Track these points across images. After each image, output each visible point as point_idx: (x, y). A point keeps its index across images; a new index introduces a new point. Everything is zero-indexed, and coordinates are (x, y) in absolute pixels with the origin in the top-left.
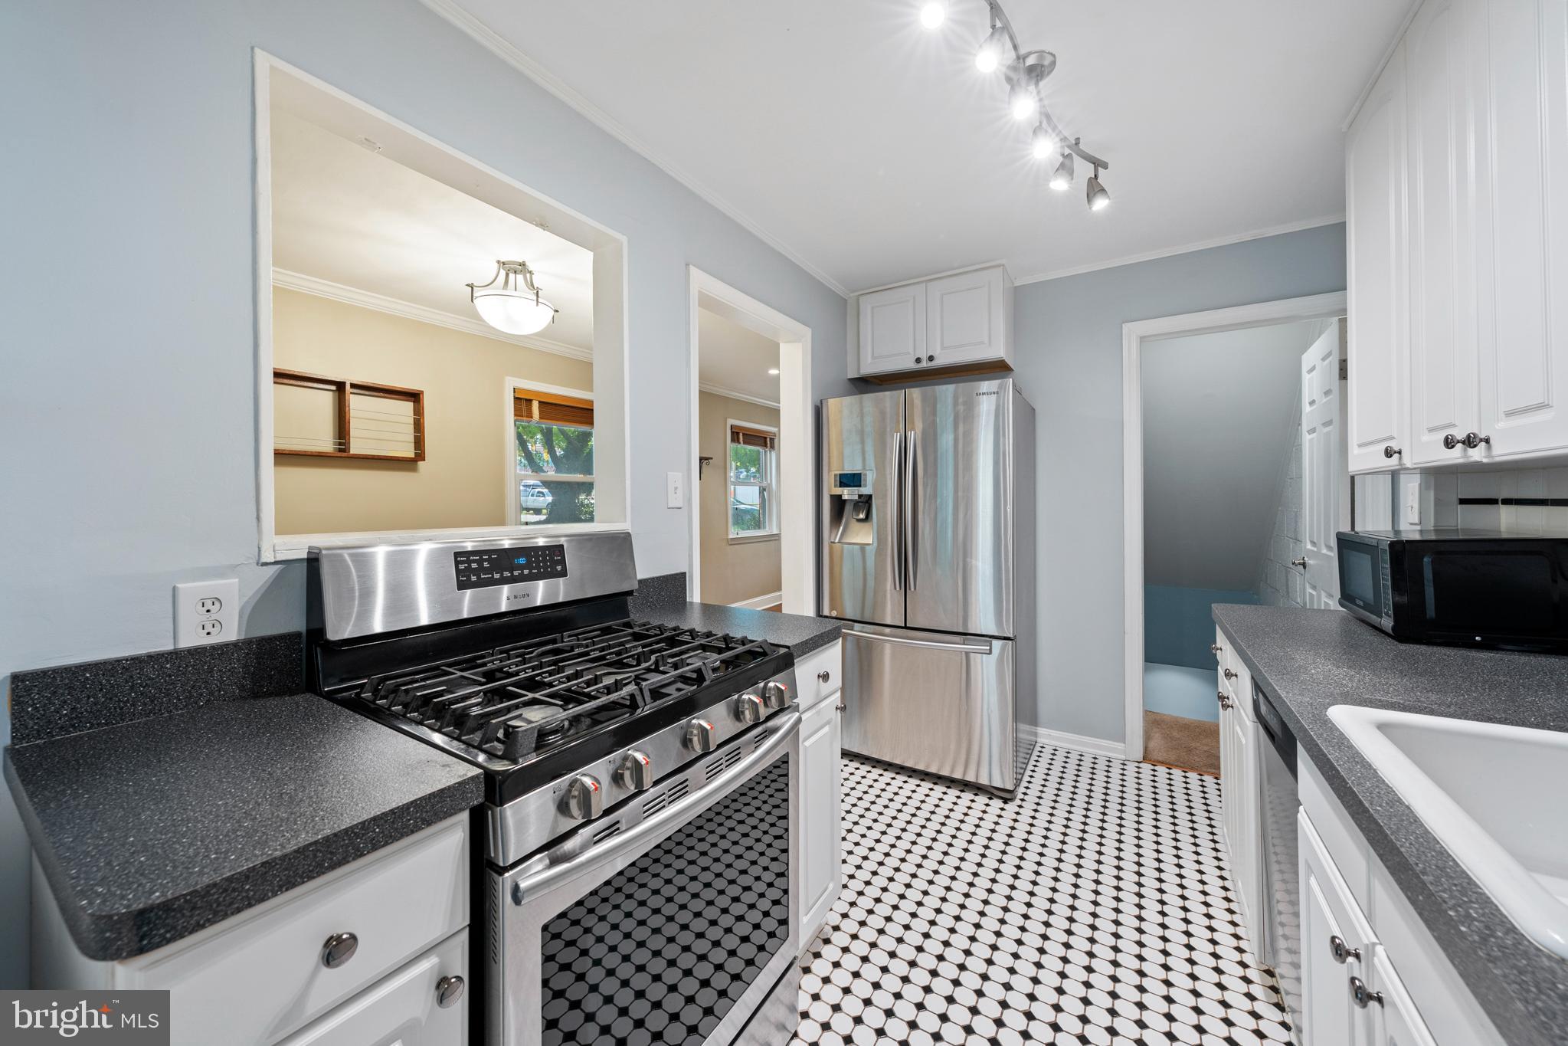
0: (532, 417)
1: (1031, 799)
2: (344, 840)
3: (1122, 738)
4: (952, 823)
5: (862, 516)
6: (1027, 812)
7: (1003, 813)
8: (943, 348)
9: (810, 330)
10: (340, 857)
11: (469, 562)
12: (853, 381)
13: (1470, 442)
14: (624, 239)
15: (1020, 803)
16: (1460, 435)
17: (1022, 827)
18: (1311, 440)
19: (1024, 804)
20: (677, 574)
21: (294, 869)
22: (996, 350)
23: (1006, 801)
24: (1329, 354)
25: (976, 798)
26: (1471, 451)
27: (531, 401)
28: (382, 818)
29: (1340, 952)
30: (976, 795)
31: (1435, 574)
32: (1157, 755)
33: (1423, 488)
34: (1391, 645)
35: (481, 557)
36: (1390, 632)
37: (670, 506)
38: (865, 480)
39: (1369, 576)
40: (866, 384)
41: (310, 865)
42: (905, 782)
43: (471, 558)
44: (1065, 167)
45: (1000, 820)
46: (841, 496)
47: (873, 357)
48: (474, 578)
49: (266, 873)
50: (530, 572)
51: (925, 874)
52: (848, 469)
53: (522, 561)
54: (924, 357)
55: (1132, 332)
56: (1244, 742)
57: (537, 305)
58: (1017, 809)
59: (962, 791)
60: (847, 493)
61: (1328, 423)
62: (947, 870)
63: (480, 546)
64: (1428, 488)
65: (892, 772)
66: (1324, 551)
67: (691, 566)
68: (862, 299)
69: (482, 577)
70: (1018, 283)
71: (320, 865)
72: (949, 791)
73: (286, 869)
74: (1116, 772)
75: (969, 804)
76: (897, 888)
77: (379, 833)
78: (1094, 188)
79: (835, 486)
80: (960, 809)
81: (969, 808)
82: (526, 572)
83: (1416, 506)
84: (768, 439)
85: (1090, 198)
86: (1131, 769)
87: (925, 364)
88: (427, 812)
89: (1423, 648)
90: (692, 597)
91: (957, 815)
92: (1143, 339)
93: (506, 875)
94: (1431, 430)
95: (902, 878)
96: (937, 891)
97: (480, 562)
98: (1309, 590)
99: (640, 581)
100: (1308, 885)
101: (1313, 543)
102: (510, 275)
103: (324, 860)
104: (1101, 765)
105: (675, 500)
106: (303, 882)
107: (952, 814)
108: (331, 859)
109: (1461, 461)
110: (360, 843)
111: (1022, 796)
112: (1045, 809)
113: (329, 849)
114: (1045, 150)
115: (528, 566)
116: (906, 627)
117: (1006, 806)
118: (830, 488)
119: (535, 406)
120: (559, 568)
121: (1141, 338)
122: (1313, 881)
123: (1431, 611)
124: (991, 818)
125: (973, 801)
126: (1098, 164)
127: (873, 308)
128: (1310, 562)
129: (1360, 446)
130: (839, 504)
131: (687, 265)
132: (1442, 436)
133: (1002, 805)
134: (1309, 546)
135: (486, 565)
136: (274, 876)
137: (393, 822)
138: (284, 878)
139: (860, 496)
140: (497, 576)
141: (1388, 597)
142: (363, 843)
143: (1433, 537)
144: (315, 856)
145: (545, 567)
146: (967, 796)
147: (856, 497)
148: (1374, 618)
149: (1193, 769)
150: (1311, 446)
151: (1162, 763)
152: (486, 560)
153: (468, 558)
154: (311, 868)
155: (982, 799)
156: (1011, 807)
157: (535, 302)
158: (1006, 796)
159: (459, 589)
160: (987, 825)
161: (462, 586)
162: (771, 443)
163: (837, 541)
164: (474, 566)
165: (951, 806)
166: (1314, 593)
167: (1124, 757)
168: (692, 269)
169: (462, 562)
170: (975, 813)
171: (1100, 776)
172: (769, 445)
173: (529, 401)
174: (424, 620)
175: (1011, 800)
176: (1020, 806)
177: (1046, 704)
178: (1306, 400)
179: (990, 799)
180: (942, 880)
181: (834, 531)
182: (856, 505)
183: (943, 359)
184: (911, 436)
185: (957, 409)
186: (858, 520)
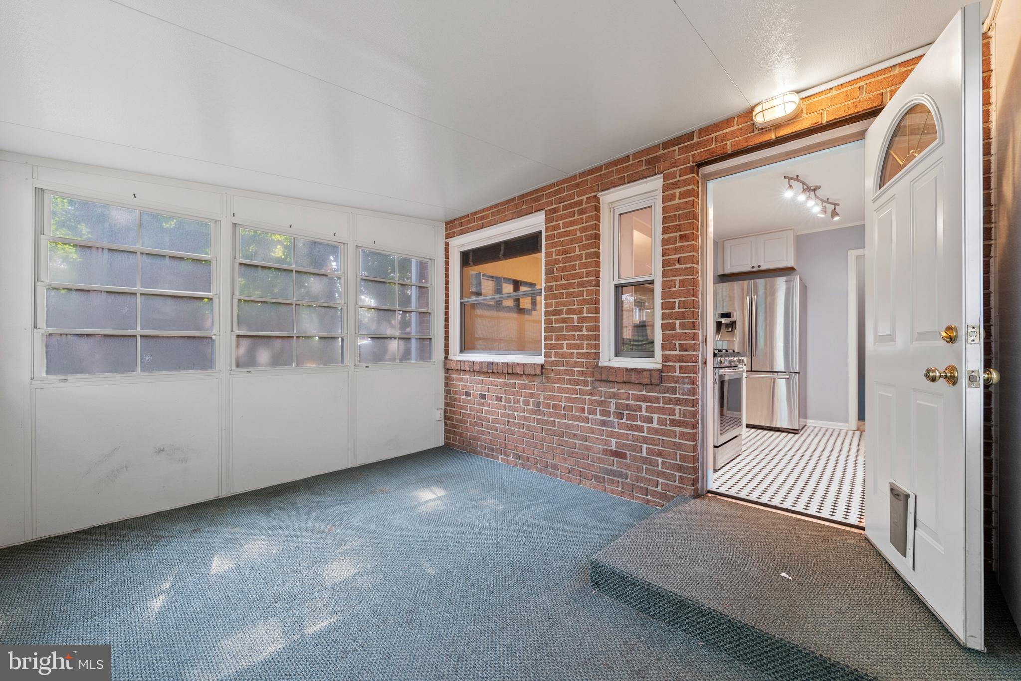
3: (847, 421)
5: (730, 329)
8: (764, 262)
12: (720, 276)
22: (791, 263)
23: (795, 434)
38: (733, 315)
44: (823, 211)
46: (721, 322)
47: (731, 266)
52: (726, 311)
54: (756, 266)
55: (853, 254)
60: (724, 321)
68: (726, 242)
70: (798, 234)
78: (834, 213)
79: (719, 318)
85: (833, 217)
86: (850, 433)
87: (756, 269)
92: (857, 257)
116: (751, 371)
126: (835, 204)
130: (719, 325)
139: (730, 321)
158: (795, 432)
163: (718, 340)
167: (847, 429)
177: (811, 410)
181: (717, 336)
182: (727, 325)
183: (765, 267)
184: (755, 298)
185: (775, 287)
186: (727, 331)
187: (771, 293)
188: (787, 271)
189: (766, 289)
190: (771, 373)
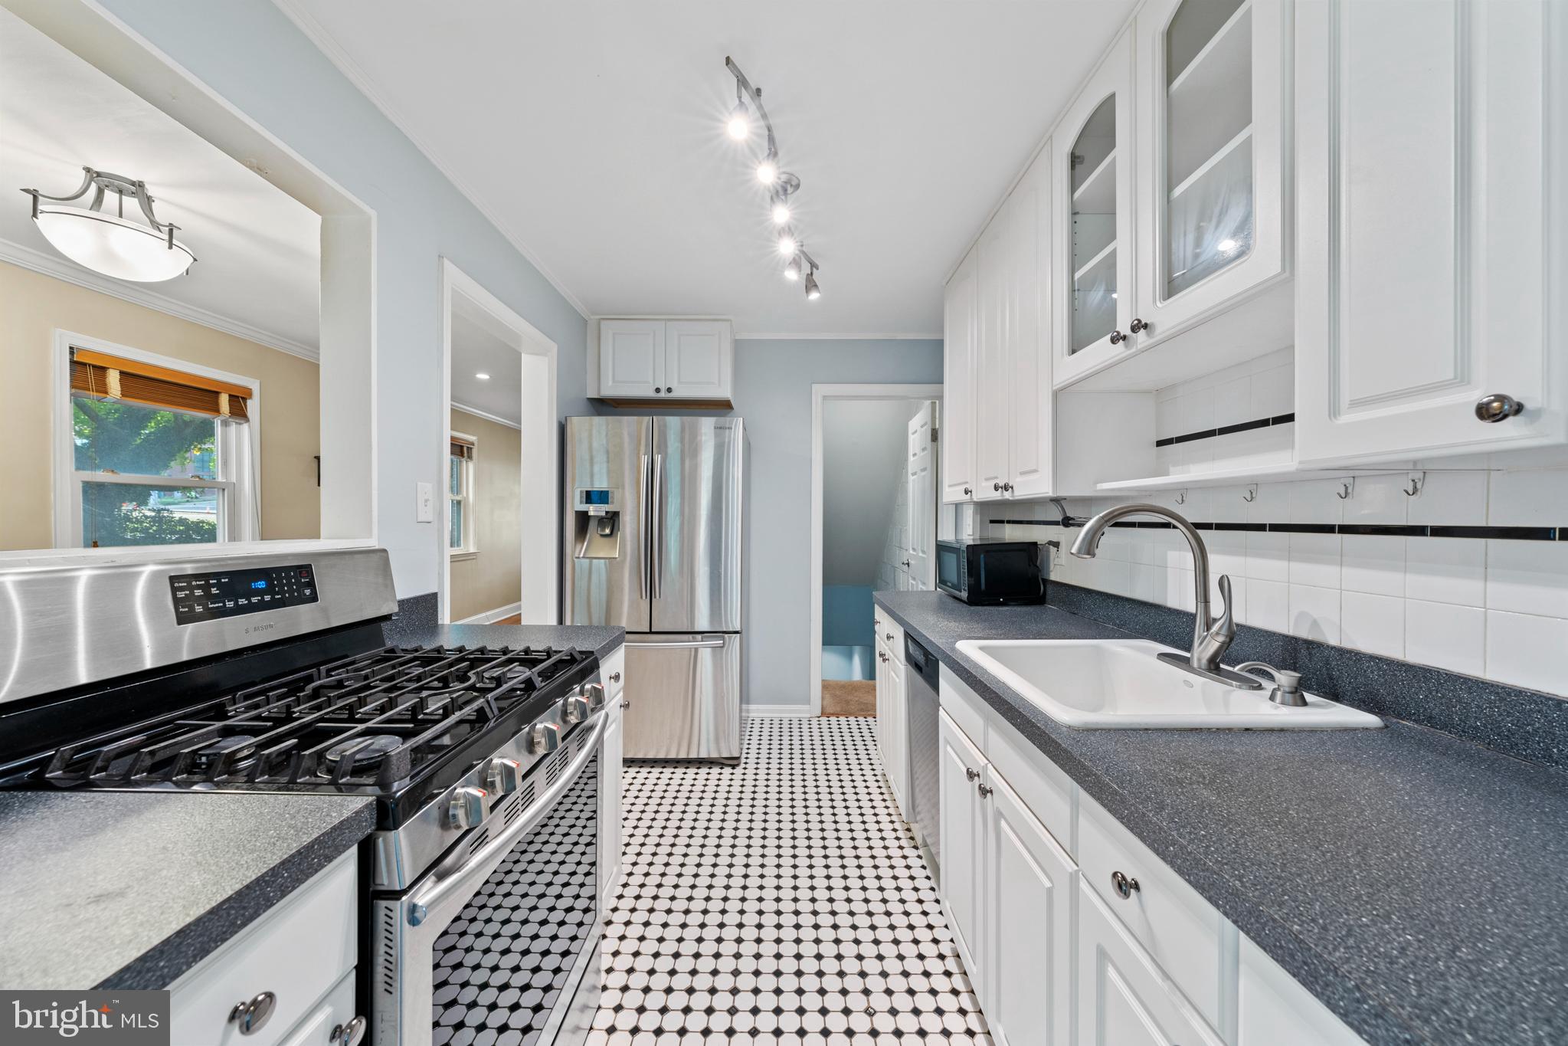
0: (106, 393)
1: (752, 760)
2: (255, 891)
3: (808, 702)
4: (696, 795)
5: (607, 531)
6: (751, 771)
7: (733, 777)
8: (680, 382)
9: (556, 346)
10: (251, 911)
11: (192, 589)
12: (592, 401)
13: (1006, 488)
14: (373, 214)
15: (744, 766)
16: (1001, 484)
17: (749, 783)
18: (914, 480)
19: (747, 766)
20: (428, 595)
21: (208, 933)
22: (723, 392)
23: (733, 767)
24: (925, 424)
25: (711, 771)
26: (1005, 493)
27: (103, 369)
28: (290, 861)
29: (971, 775)
30: (710, 768)
31: (985, 564)
32: (829, 710)
33: (975, 513)
34: (965, 608)
35: (207, 582)
36: (966, 599)
37: (419, 520)
38: (614, 497)
39: (954, 568)
40: (604, 406)
41: (223, 926)
42: (649, 772)
43: (194, 583)
44: (796, 263)
45: (732, 783)
46: (587, 512)
47: (613, 380)
48: (199, 609)
49: (181, 943)
50: (273, 598)
51: (682, 841)
53: (261, 585)
54: (663, 388)
55: (819, 390)
56: (898, 680)
57: (170, 247)
58: (743, 771)
59: (698, 768)
60: (593, 510)
61: (924, 470)
62: (699, 832)
63: (206, 567)
64: (977, 514)
65: (635, 767)
66: (921, 554)
67: (441, 584)
68: (603, 324)
69: (210, 606)
70: (741, 337)
71: (233, 924)
72: (688, 771)
73: (201, 935)
74: (805, 727)
75: (706, 776)
76: (661, 859)
77: (287, 877)
78: (811, 284)
79: (581, 502)
80: (700, 782)
81: (707, 780)
82: (267, 598)
83: (971, 523)
84: (465, 449)
85: (808, 289)
86: (814, 722)
87: (663, 395)
88: (329, 847)
89: (980, 608)
90: (443, 619)
91: (699, 787)
92: (825, 398)
93: (404, 898)
94: (987, 479)
95: (664, 850)
96: (694, 851)
97: (206, 588)
98: (911, 581)
99: (401, 603)
100: (946, 751)
101: (914, 549)
102: (107, 193)
103: (236, 918)
104: (795, 725)
105: (426, 514)
106: (217, 947)
107: (694, 788)
108: (243, 915)
109: (1000, 498)
110: (270, 892)
111: (745, 761)
112: (763, 766)
113: (243, 904)
114: (787, 247)
115: (269, 589)
116: (651, 632)
117: (734, 771)
118: (576, 504)
119: (113, 379)
120: (308, 592)
121: (824, 397)
122: (949, 748)
123: (983, 587)
124: (725, 783)
125: (708, 774)
126: (813, 264)
127: (614, 334)
128: (912, 562)
129: (950, 486)
130: (583, 519)
131: (440, 257)
132: (992, 483)
133: (731, 771)
134: (911, 552)
135: (214, 591)
136: (189, 945)
137: (299, 864)
138: (198, 945)
139: (607, 512)
140: (230, 604)
141: (965, 579)
142: (273, 892)
143: (978, 542)
144: (229, 915)
145: (291, 591)
146: (704, 771)
147: (604, 514)
148: (957, 593)
149: (851, 714)
150: (915, 485)
151: (833, 714)
152: (213, 585)
153: (189, 583)
154: (224, 929)
155: (715, 770)
156: (739, 771)
157: (167, 244)
158: (733, 763)
159: (179, 623)
160: (723, 788)
161: (182, 619)
162: (468, 452)
163: (582, 555)
164: (198, 593)
165: (692, 782)
166: (914, 582)
167: (809, 716)
168: (446, 262)
169: (182, 589)
170: (712, 783)
171: (796, 732)
172: (466, 454)
173: (101, 370)
174: (148, 664)
175: (738, 765)
176: (745, 768)
177: (755, 688)
178: (911, 453)
179: (722, 768)
180: (697, 841)
181: (578, 547)
182: (602, 521)
183: (680, 392)
184: (658, 459)
185: (699, 438)
186: (602, 536)
187: (690, 450)
188: (720, 407)
189: (682, 440)
190: (691, 636)
